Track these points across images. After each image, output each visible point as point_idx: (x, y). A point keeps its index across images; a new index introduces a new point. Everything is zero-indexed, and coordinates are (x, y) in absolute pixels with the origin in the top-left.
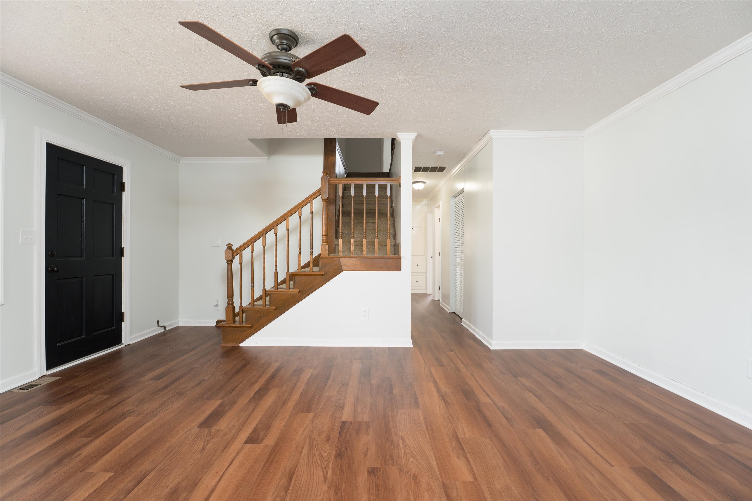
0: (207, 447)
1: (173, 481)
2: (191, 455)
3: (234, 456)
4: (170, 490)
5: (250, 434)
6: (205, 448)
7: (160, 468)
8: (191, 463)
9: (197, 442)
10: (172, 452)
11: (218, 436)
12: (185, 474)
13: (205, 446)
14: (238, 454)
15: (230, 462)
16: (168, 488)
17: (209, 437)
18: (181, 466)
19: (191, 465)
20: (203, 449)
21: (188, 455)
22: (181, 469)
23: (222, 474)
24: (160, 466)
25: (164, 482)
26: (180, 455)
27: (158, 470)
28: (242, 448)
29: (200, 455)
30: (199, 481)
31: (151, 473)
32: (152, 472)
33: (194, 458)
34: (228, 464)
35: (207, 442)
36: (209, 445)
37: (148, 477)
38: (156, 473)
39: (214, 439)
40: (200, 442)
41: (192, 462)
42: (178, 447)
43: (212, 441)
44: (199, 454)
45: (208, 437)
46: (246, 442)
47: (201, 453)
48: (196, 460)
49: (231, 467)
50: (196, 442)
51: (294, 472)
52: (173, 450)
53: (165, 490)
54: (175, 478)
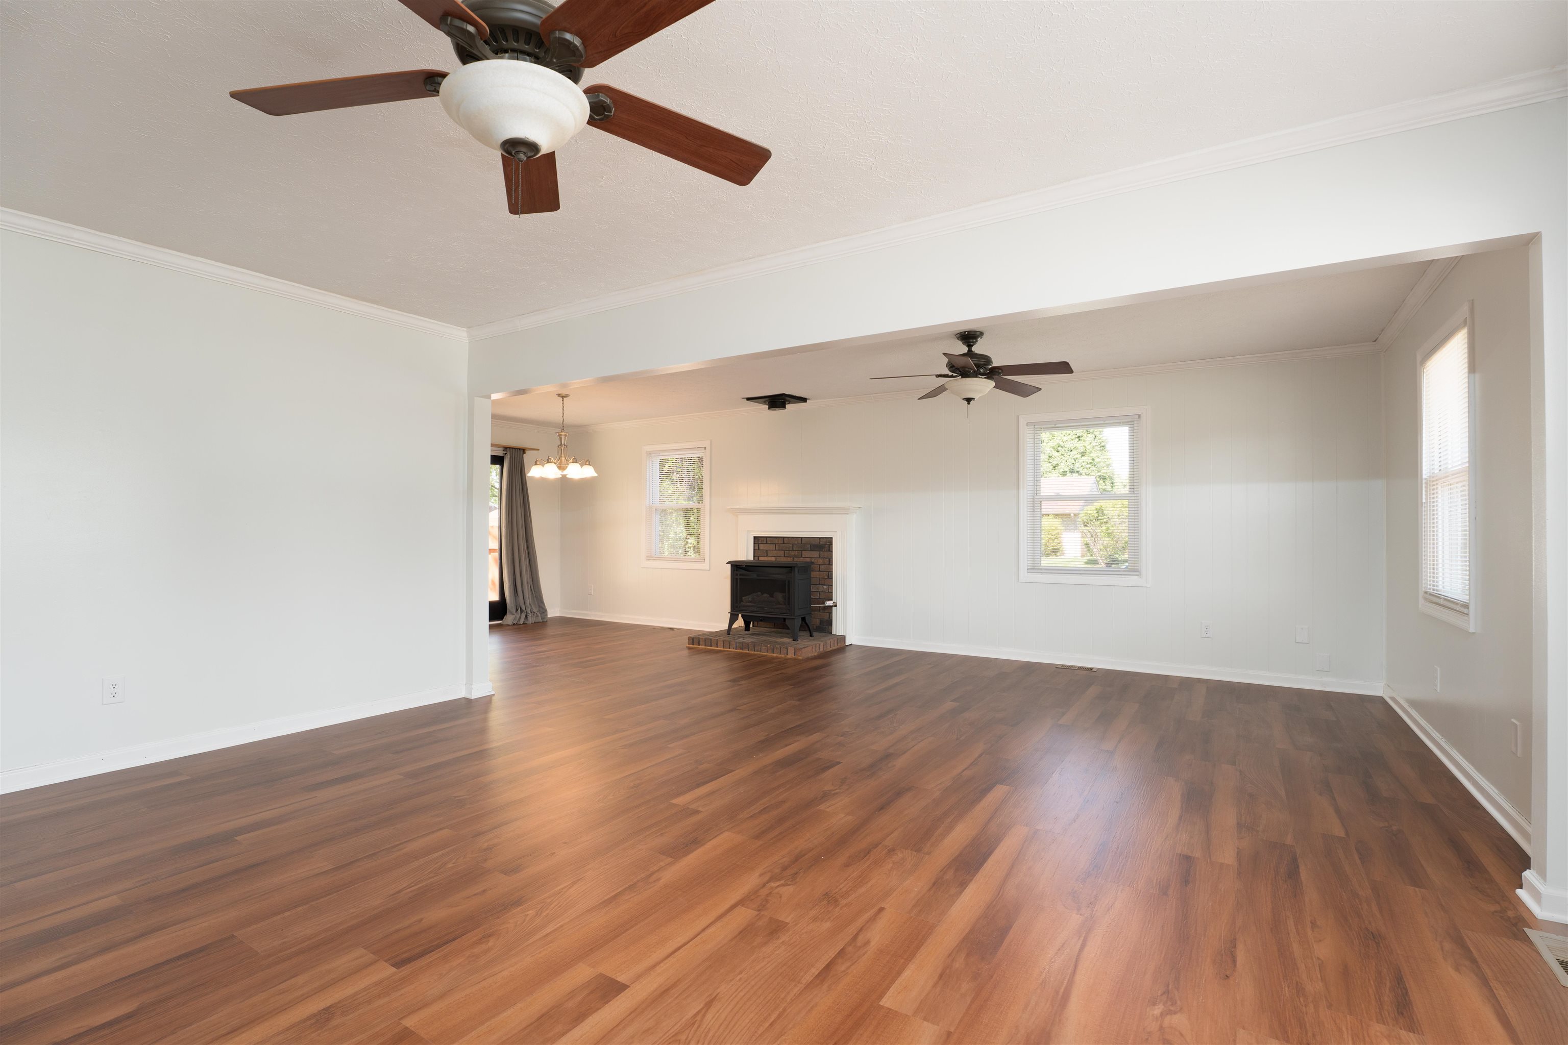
0: (700, 1007)
1: (775, 951)
2: (736, 996)
3: (662, 965)
4: (779, 937)
5: (598, 1009)
6: (706, 1005)
7: (795, 985)
8: (740, 976)
9: (716, 1032)
10: (773, 1022)
11: (664, 1035)
12: (754, 956)
13: (703, 1011)
14: (654, 966)
15: (676, 954)
16: (783, 942)
17: (684, 1038)
18: (759, 975)
19: (741, 973)
20: (709, 1005)
21: (741, 999)
22: (760, 969)
23: (698, 937)
24: (796, 990)
25: (789, 954)
26: (758, 1006)
27: (799, 982)
28: (639, 977)
29: (718, 991)
30: (735, 937)
31: (812, 979)
32: (810, 980)
33: (732, 985)
34: (681, 951)
35: (694, 1024)
36: (694, 1013)
37: (815, 971)
38: (802, 977)
39: (676, 1028)
40: (709, 1030)
41: (738, 978)
42: (759, 1032)
43: (684, 1020)
44: (720, 994)
45: (686, 1039)
46: (623, 987)
47: (717, 995)
48: (731, 981)
49: (679, 945)
50: (717, 1034)
51: (602, 903)
52: (771, 1025)
53: (787, 939)
54: (771, 955)
